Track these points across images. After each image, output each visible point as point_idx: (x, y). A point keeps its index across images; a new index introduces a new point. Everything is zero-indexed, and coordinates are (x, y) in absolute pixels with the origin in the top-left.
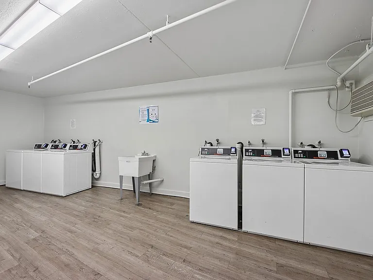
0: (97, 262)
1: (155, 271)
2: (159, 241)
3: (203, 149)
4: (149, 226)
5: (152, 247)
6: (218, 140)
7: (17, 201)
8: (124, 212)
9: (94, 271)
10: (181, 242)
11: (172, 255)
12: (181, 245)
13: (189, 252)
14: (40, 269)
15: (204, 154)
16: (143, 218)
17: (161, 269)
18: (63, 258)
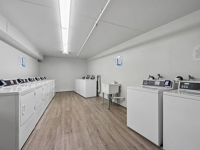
0: (75, 127)
1: (90, 142)
2: (103, 129)
3: (144, 81)
4: (105, 120)
5: (98, 131)
6: (159, 75)
7: (73, 97)
8: (100, 110)
9: (71, 130)
10: (113, 135)
11: (103, 139)
12: (111, 137)
13: (112, 143)
14: (61, 121)
15: (145, 85)
16: (105, 116)
17: (93, 143)
18: (69, 120)
